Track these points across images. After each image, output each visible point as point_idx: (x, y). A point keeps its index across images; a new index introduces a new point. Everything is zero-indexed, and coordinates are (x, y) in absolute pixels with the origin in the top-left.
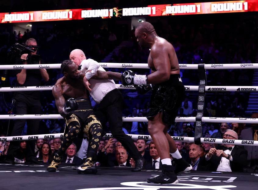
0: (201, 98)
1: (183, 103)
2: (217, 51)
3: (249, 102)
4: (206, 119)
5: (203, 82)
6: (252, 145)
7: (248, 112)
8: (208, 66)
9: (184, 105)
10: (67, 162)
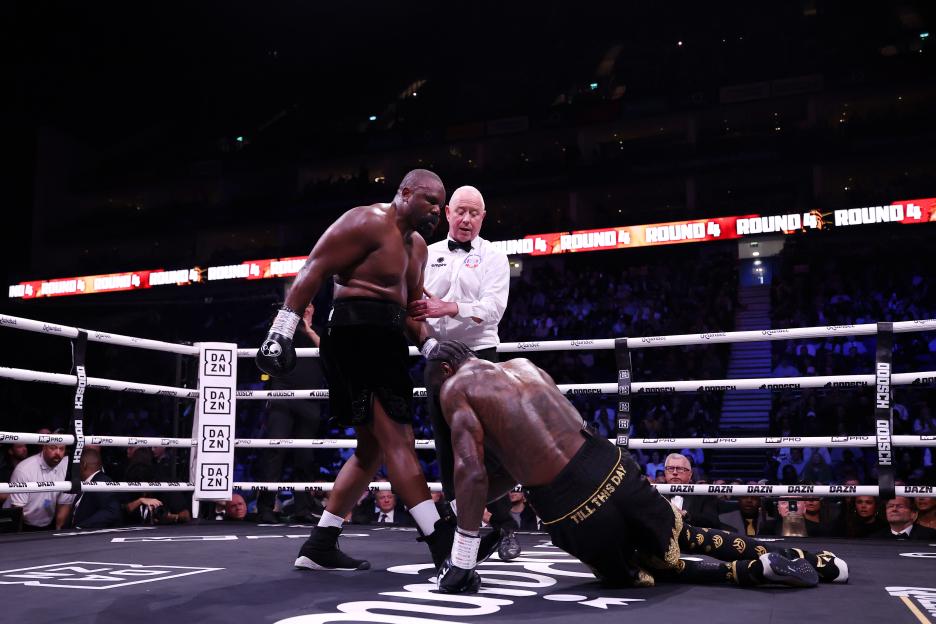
0: (624, 407)
1: (598, 413)
2: (657, 315)
3: (724, 409)
4: (637, 443)
5: (624, 375)
6: (729, 493)
7: (722, 426)
8: (634, 342)
9: (600, 416)
10: (379, 520)
